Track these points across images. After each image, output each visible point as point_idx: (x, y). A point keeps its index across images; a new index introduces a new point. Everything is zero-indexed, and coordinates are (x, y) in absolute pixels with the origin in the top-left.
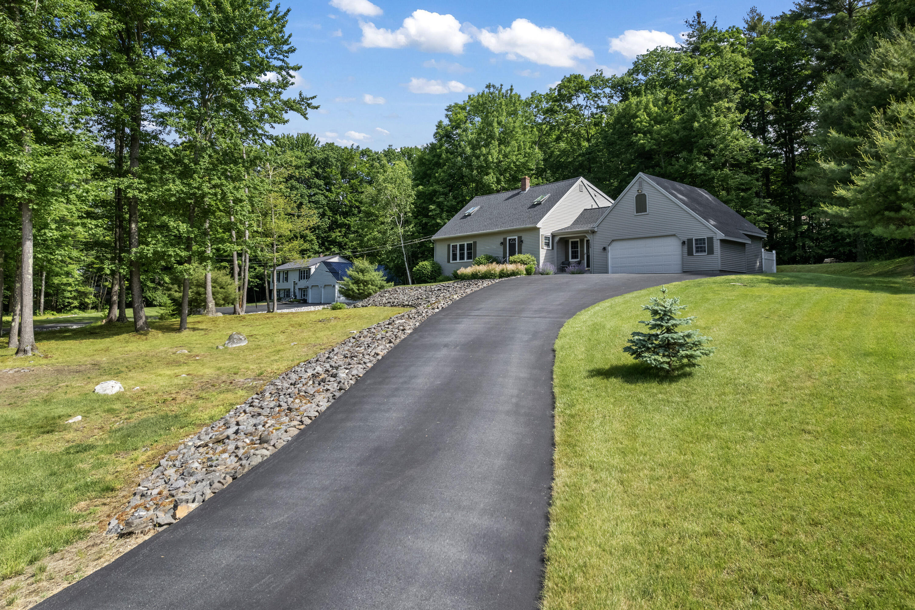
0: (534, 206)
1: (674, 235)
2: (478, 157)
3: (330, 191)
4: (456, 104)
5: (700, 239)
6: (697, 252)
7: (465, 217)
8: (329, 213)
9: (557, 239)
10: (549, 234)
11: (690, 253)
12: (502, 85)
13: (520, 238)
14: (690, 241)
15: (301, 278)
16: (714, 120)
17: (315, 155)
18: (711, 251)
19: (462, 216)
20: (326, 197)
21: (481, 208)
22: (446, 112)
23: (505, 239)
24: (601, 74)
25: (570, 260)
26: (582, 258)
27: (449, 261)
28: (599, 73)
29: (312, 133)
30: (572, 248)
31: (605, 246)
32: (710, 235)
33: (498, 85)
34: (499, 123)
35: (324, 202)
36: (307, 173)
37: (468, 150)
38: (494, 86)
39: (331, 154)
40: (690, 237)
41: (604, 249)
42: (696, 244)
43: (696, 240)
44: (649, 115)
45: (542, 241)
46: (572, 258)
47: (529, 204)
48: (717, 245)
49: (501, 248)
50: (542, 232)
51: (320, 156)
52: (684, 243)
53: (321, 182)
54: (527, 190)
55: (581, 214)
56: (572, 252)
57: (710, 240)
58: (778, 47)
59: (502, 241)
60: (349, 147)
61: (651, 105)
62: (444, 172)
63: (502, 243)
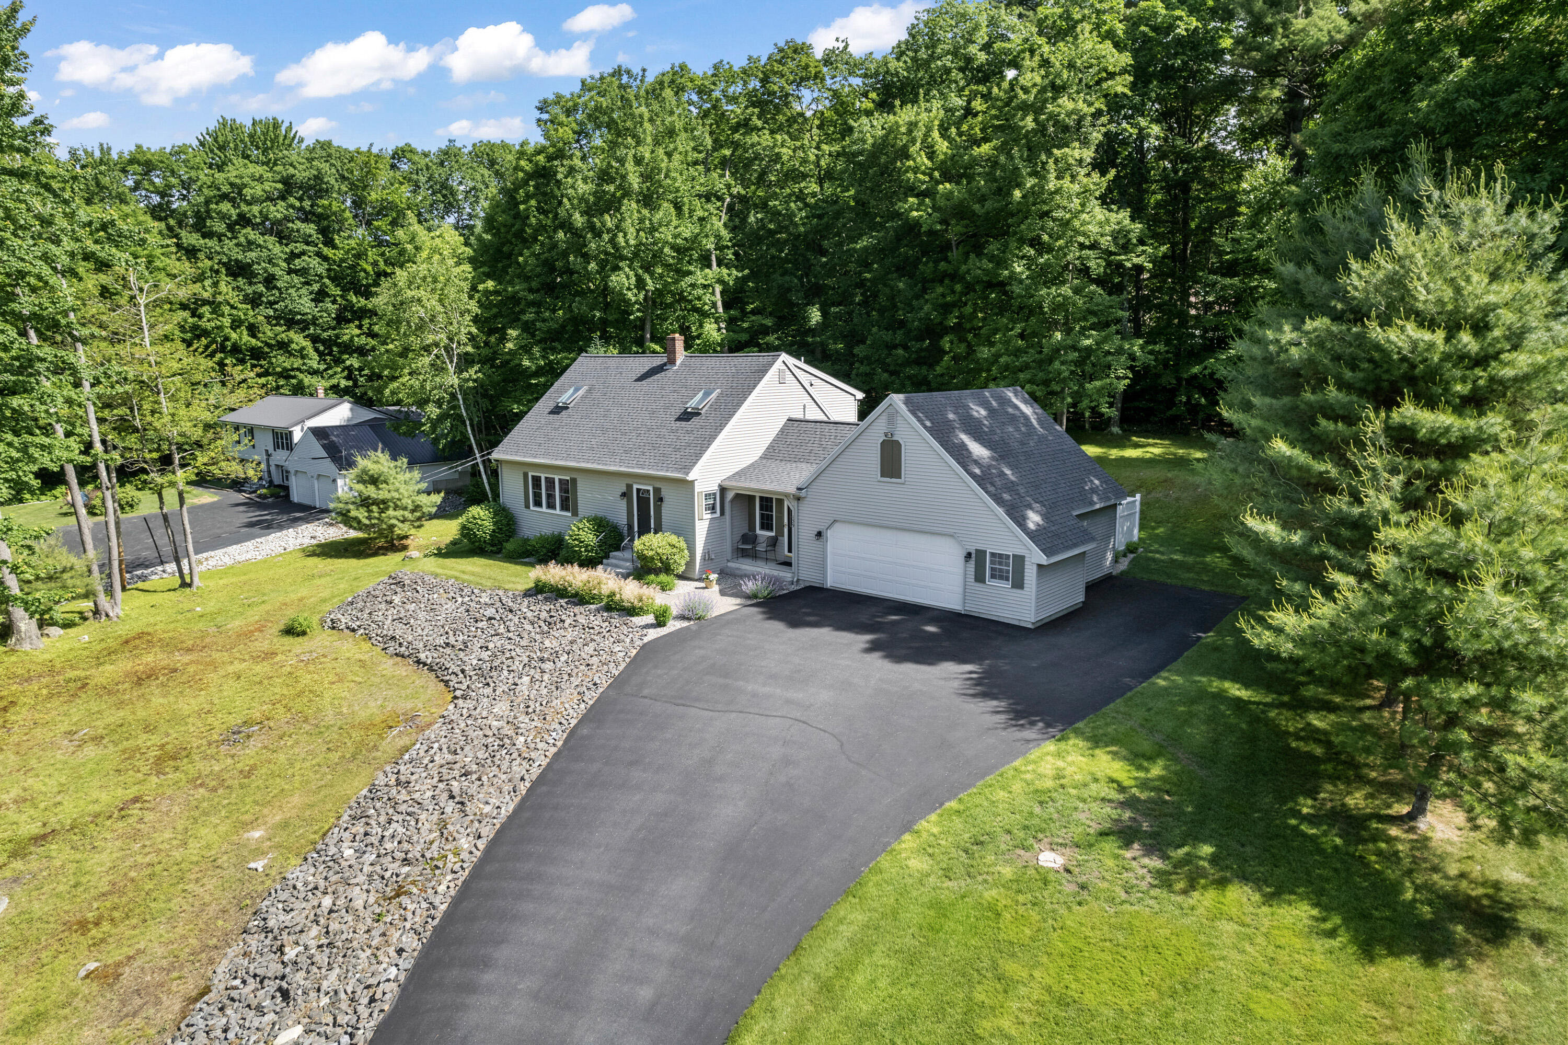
0: (686, 416)
1: (951, 536)
2: (598, 234)
3: (330, 243)
4: (559, 97)
5: (1000, 556)
6: (993, 576)
7: (557, 410)
8: (335, 291)
9: (730, 496)
10: (714, 488)
11: (980, 578)
12: (644, 70)
13: (657, 491)
14: (981, 554)
15: (277, 446)
16: (1052, 185)
17: (291, 171)
18: (1019, 584)
19: (552, 405)
20: (325, 258)
21: (589, 391)
22: (537, 114)
23: (629, 487)
24: (846, 47)
25: (758, 531)
26: (780, 533)
27: (527, 506)
28: (841, 46)
29: (285, 119)
30: (761, 509)
31: (820, 528)
32: (1020, 551)
33: (636, 70)
34: (638, 161)
35: (321, 270)
36: (277, 211)
37: (579, 220)
38: (628, 72)
39: (325, 167)
40: (981, 547)
41: (819, 534)
42: (992, 562)
43: (993, 554)
44: (931, 155)
45: (700, 504)
46: (763, 527)
47: (679, 411)
48: (1030, 574)
49: (623, 504)
50: (698, 488)
51: (302, 174)
52: (969, 555)
53: (310, 229)
54: (678, 362)
55: (782, 431)
56: (762, 516)
57: (1019, 560)
58: (1181, 31)
59: (624, 489)
60: (364, 149)
61: (936, 134)
62: (533, 254)
63: (624, 495)
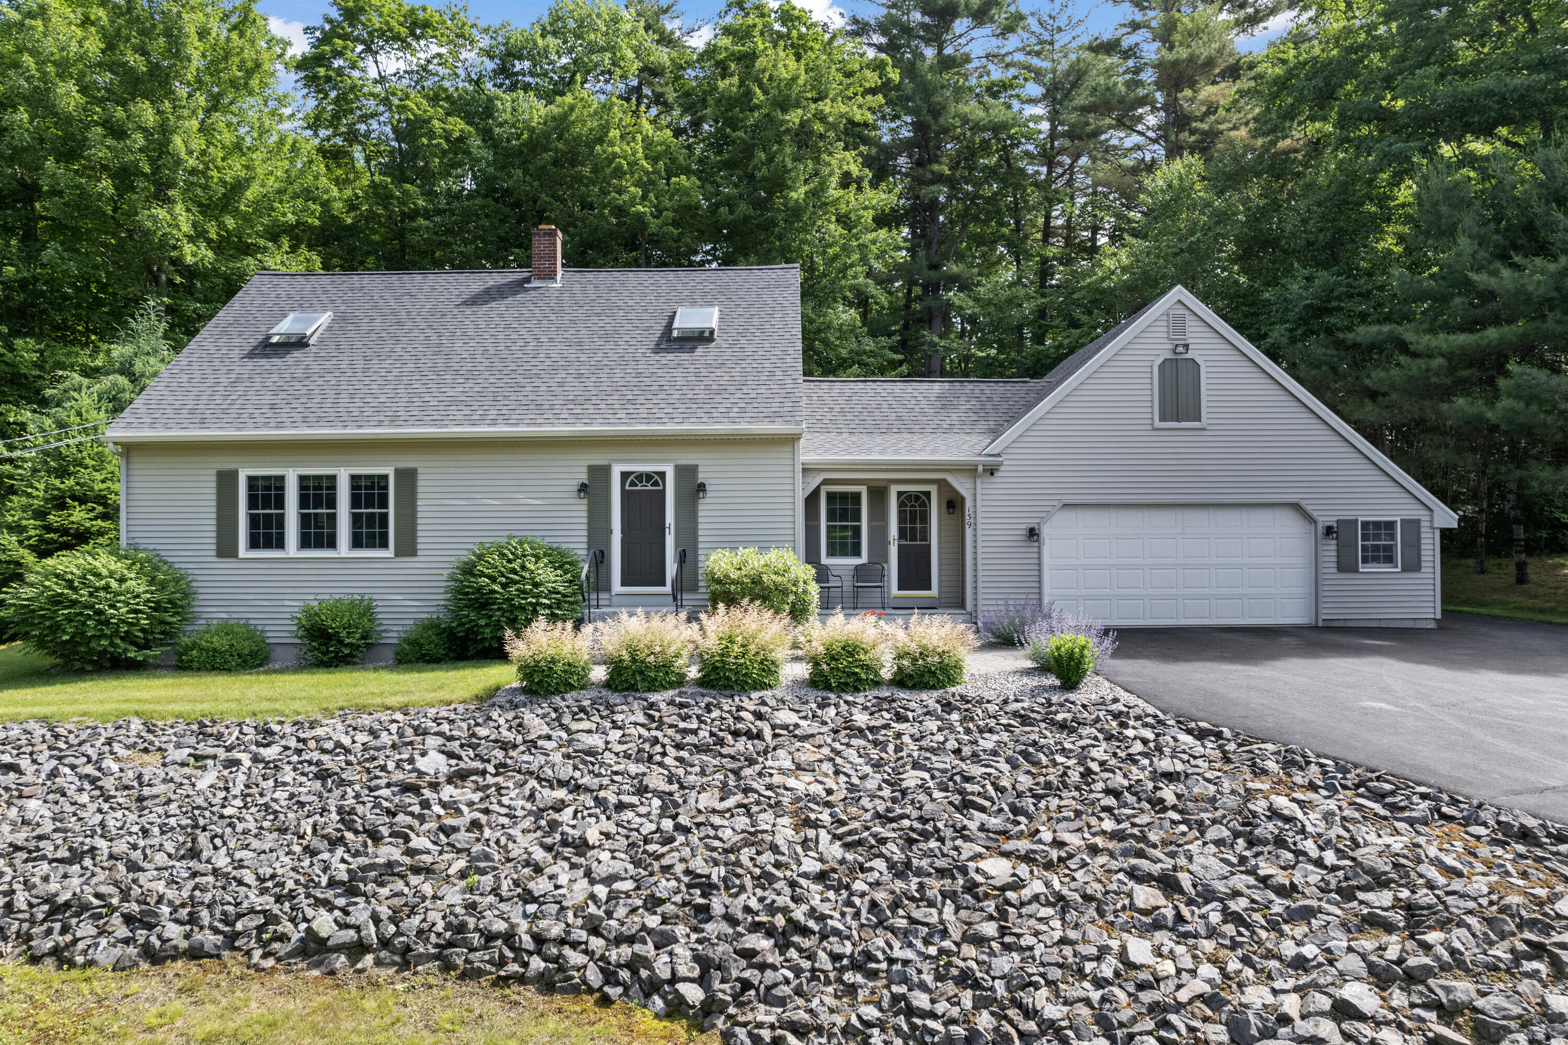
1: (1294, 505)
5: (1377, 525)
6: (1367, 560)
9: (814, 484)
11: (1346, 565)
14: (1347, 526)
18: (1413, 565)
19: (246, 343)
21: (343, 321)
23: (600, 474)
25: (825, 560)
26: (878, 555)
27: (226, 548)
31: (1033, 523)
32: (1413, 515)
40: (1347, 515)
41: (1033, 534)
42: (1366, 537)
43: (1365, 525)
46: (832, 552)
48: (1431, 545)
49: (579, 511)
52: (1324, 532)
57: (1412, 526)
59: (578, 476)
63: (583, 488)
